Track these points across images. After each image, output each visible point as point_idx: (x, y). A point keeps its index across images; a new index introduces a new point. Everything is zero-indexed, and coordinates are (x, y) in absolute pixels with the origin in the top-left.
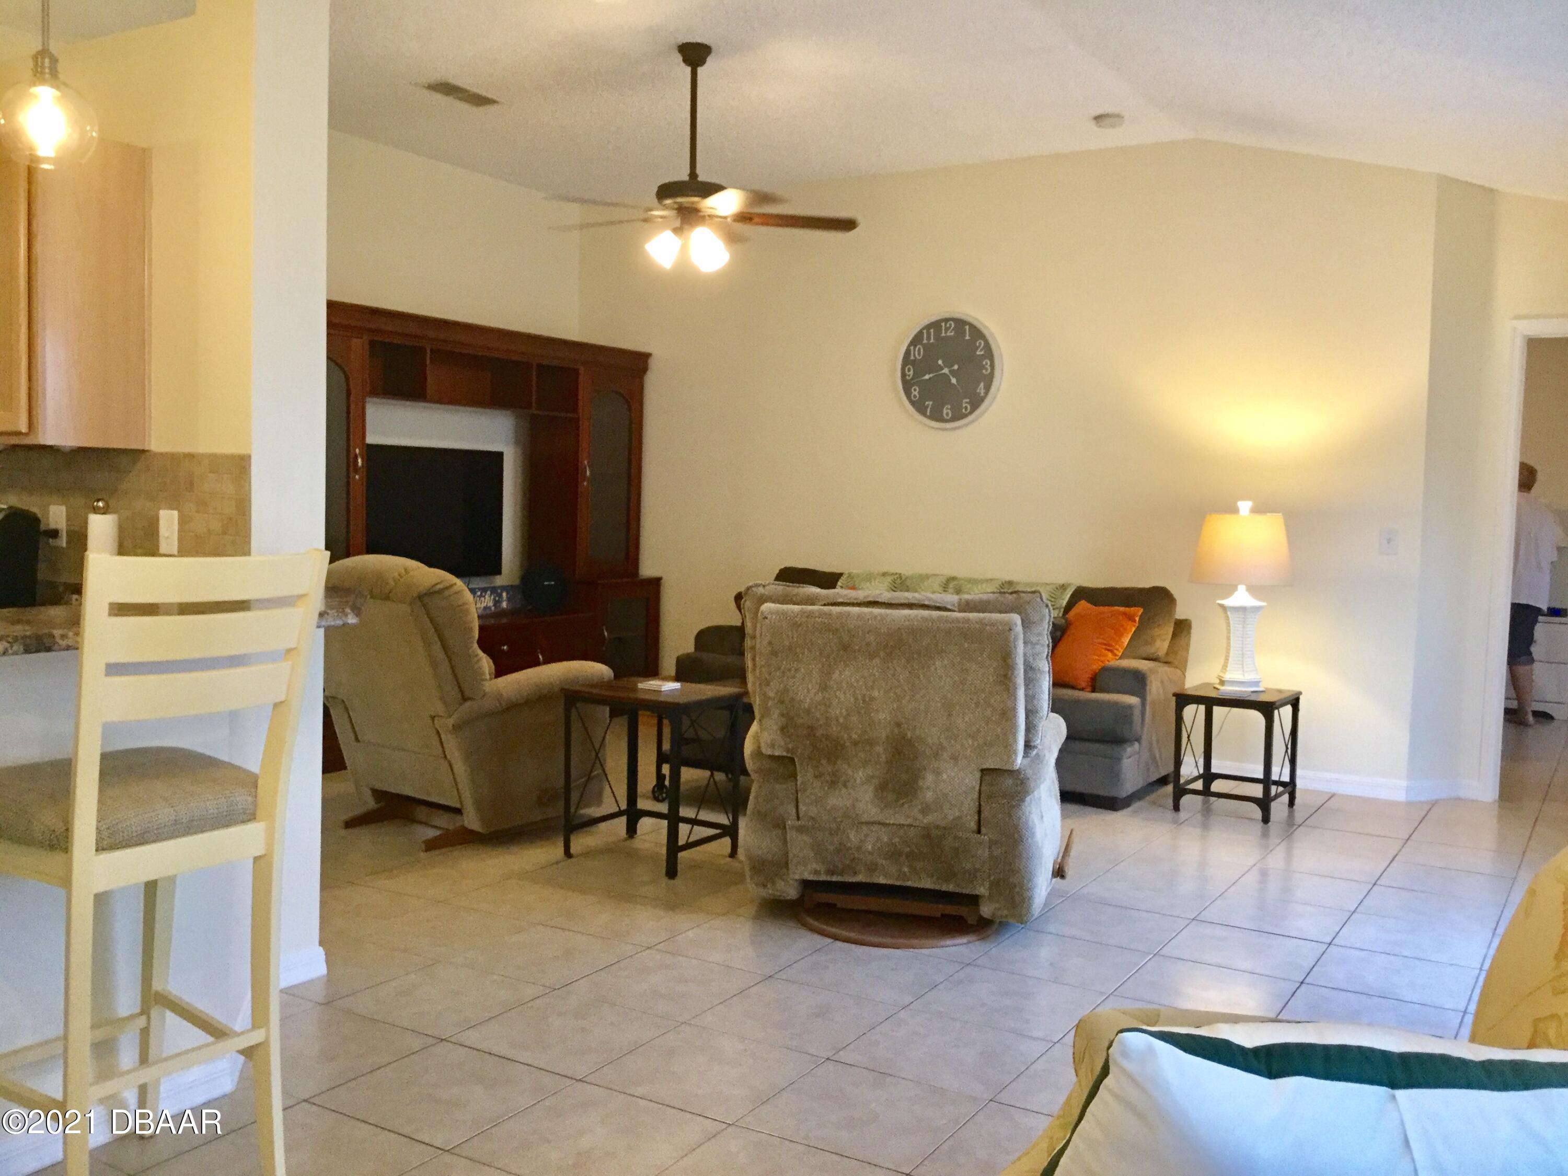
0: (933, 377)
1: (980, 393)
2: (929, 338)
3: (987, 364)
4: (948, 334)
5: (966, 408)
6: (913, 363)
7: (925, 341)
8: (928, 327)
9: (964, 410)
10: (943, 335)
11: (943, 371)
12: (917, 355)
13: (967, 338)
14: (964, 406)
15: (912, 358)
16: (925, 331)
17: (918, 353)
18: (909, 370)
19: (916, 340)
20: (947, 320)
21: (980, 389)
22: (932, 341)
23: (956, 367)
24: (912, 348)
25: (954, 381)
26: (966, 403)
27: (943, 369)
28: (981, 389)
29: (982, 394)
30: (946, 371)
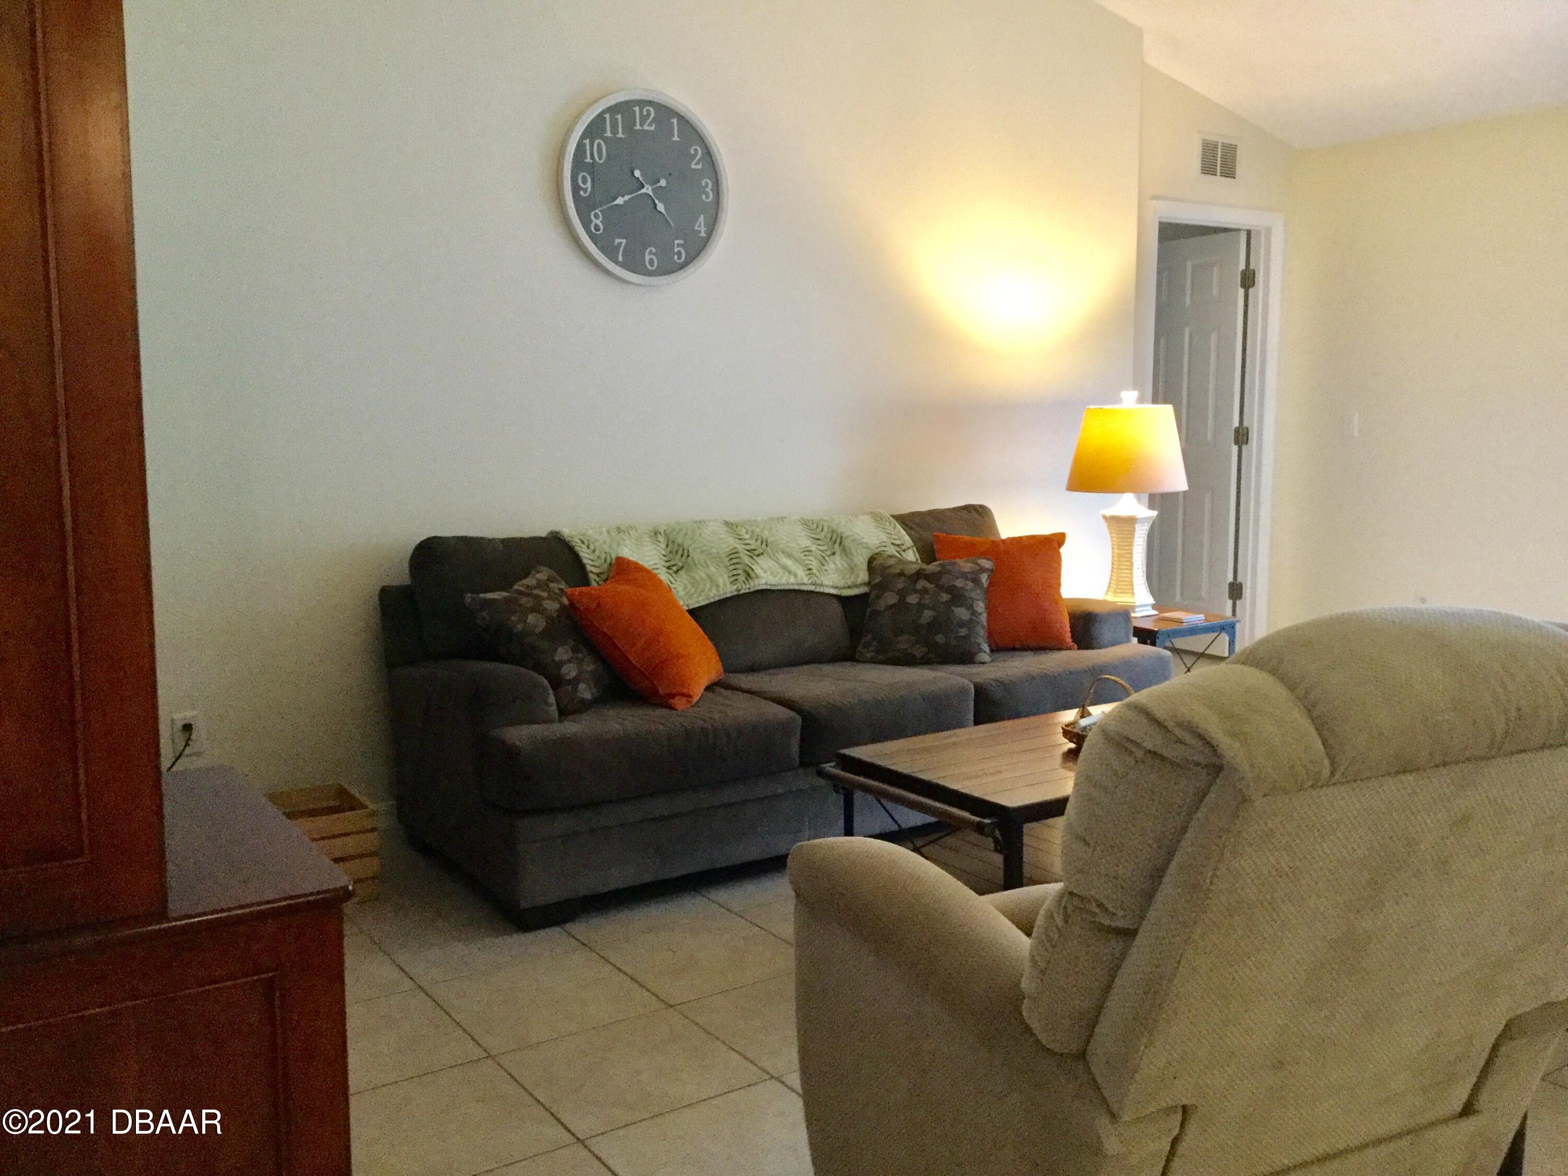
0: (630, 199)
1: (700, 232)
2: (614, 130)
3: (707, 184)
4: (646, 127)
5: (679, 253)
6: (592, 169)
7: (609, 134)
8: (613, 110)
9: (676, 257)
10: (638, 127)
11: (643, 191)
12: (597, 158)
13: (676, 138)
14: (676, 250)
15: (588, 160)
16: (607, 116)
17: (598, 152)
18: (585, 182)
19: (594, 130)
20: (643, 103)
21: (699, 226)
22: (620, 135)
23: (663, 183)
24: (587, 142)
25: (661, 207)
26: (679, 245)
27: (643, 186)
28: (701, 227)
29: (703, 234)
30: (648, 190)
